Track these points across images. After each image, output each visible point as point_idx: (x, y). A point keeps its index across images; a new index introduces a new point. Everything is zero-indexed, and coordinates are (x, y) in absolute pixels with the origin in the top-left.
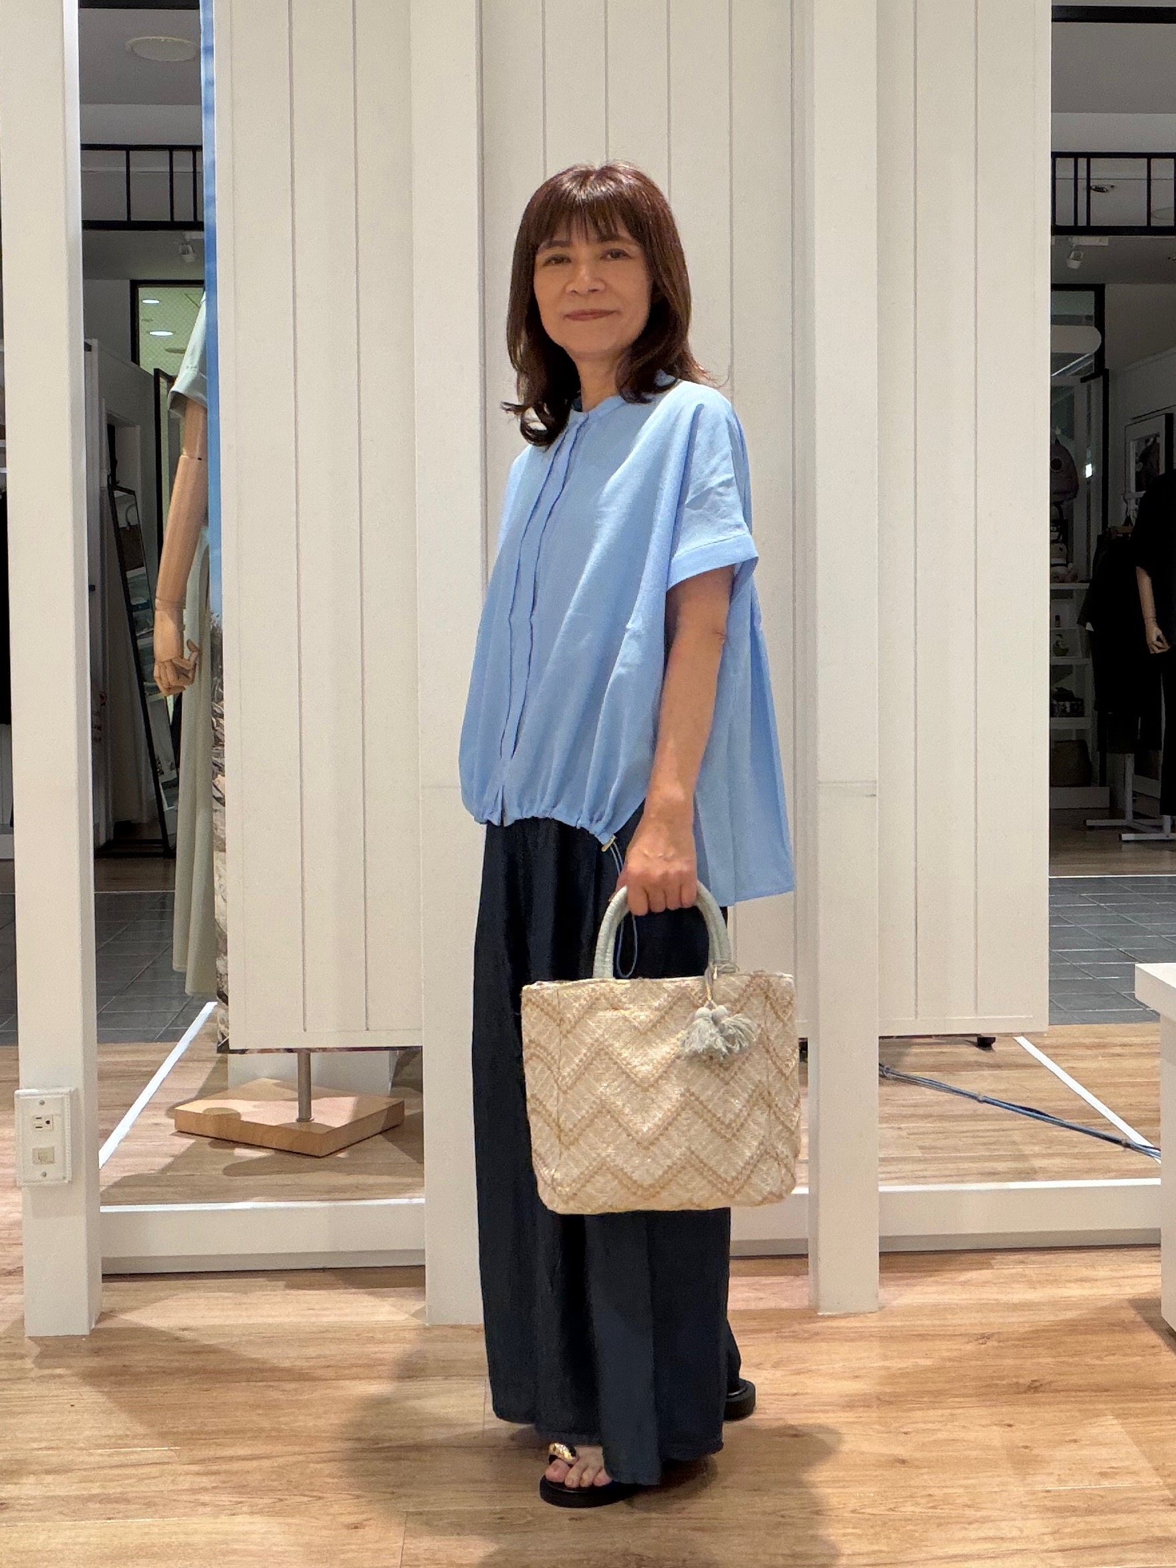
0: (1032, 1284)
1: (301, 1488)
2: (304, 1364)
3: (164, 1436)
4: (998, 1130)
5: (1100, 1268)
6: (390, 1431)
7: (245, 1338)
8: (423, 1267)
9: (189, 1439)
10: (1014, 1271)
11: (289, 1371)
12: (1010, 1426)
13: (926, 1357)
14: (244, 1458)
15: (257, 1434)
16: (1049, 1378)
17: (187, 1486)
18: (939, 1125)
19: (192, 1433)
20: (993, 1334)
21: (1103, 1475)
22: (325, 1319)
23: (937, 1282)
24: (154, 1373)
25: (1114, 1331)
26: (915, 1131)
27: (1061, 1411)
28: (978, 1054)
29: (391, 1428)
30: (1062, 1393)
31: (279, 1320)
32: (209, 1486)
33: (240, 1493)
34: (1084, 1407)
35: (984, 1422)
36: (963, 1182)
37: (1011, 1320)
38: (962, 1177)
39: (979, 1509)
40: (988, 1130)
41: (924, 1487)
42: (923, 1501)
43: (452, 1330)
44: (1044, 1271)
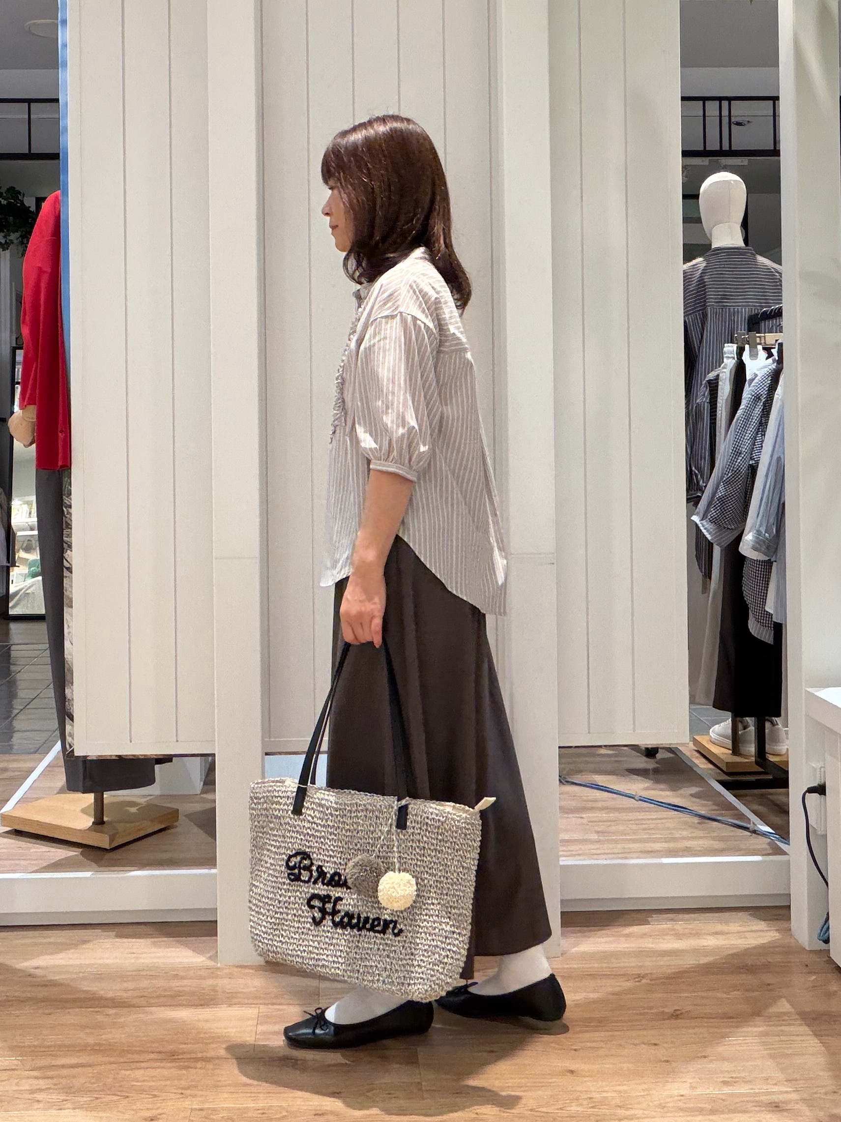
0: (679, 936)
1: (113, 1089)
2: (125, 995)
3: (15, 1049)
4: (656, 819)
5: (732, 925)
6: (184, 1046)
7: (81, 975)
8: (217, 921)
9: (33, 1051)
10: (665, 926)
11: (112, 1000)
12: (655, 1044)
13: (594, 991)
14: (73, 1066)
15: (84, 1049)
16: (688, 1008)
17: (28, 1088)
18: (612, 815)
19: (35, 1046)
20: (647, 974)
21: (725, 1083)
22: (143, 961)
23: (608, 936)
24: (13, 1001)
25: (740, 973)
26: (594, 819)
27: (694, 1034)
28: (646, 762)
29: (185, 1044)
30: (698, 1020)
31: (108, 961)
32: (44, 1087)
33: (67, 1093)
34: (712, 1030)
35: (636, 1042)
36: (626, 858)
37: (662, 963)
38: (626, 854)
39: (628, 1109)
40: (648, 819)
41: (586, 1091)
42: (585, 1102)
43: (236, 969)
44: (690, 926)
